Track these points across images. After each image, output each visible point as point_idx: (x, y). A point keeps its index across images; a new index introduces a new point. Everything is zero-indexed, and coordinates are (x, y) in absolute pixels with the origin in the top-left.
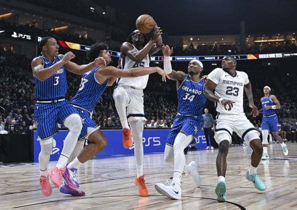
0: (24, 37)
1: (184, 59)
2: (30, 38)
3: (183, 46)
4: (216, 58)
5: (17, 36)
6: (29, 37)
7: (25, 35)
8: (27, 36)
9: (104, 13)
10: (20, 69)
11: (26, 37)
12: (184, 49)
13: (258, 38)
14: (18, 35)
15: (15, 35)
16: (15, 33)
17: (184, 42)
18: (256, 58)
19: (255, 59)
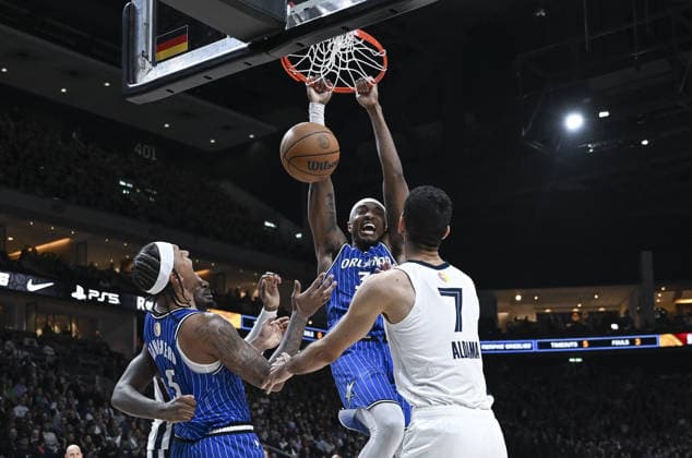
0: (102, 299)
1: (501, 347)
2: (117, 302)
3: (496, 317)
4: (580, 344)
5: (84, 297)
6: (114, 299)
7: (104, 294)
8: (110, 296)
9: (299, 236)
10: (97, 377)
11: (106, 297)
12: (500, 323)
13: (685, 293)
14: (86, 293)
15: (79, 294)
16: (80, 289)
17: (500, 305)
18: (679, 344)
19: (677, 347)
